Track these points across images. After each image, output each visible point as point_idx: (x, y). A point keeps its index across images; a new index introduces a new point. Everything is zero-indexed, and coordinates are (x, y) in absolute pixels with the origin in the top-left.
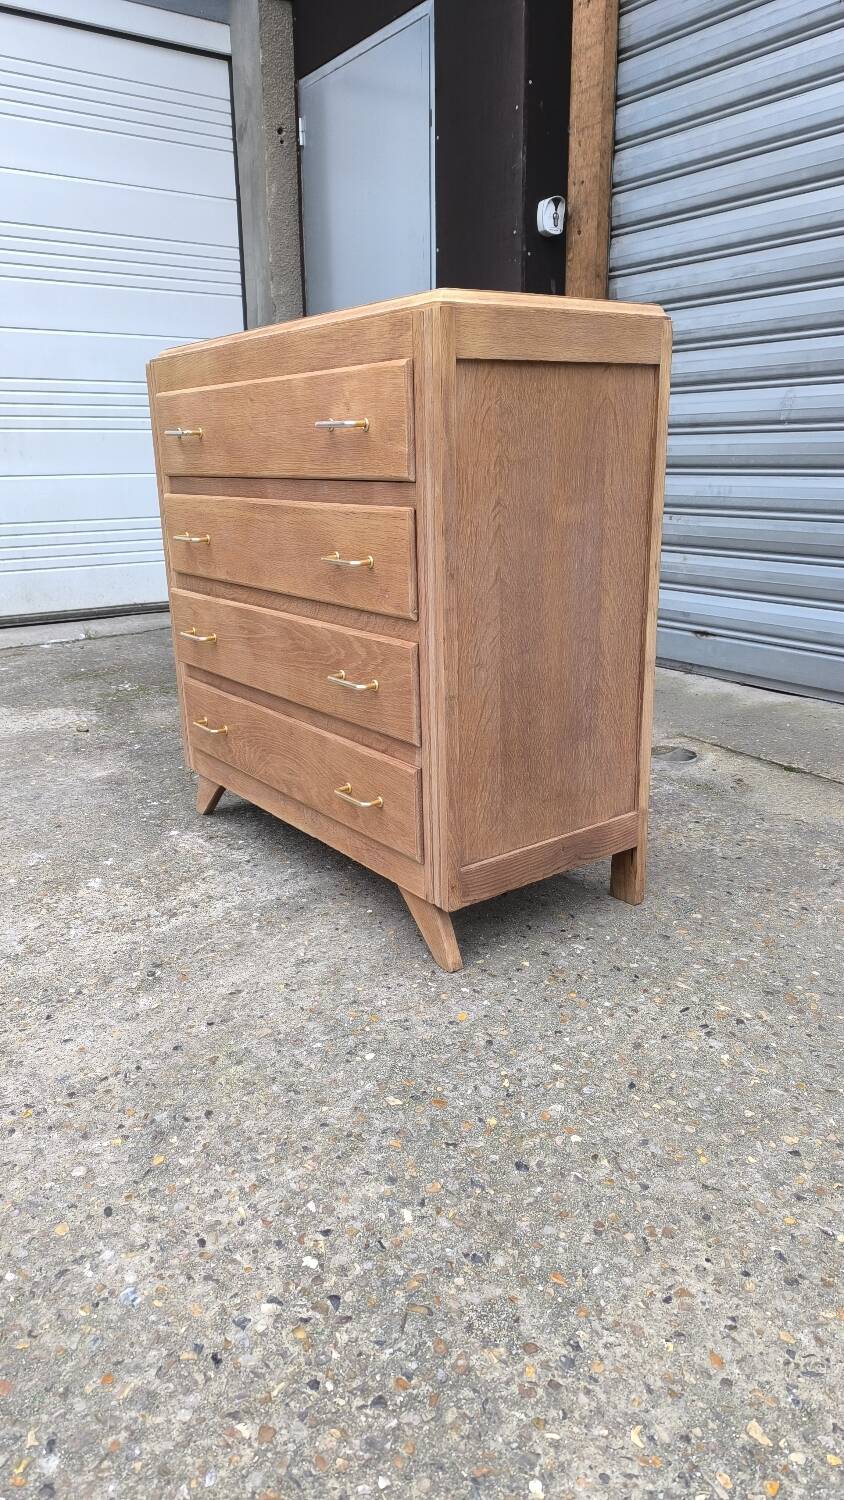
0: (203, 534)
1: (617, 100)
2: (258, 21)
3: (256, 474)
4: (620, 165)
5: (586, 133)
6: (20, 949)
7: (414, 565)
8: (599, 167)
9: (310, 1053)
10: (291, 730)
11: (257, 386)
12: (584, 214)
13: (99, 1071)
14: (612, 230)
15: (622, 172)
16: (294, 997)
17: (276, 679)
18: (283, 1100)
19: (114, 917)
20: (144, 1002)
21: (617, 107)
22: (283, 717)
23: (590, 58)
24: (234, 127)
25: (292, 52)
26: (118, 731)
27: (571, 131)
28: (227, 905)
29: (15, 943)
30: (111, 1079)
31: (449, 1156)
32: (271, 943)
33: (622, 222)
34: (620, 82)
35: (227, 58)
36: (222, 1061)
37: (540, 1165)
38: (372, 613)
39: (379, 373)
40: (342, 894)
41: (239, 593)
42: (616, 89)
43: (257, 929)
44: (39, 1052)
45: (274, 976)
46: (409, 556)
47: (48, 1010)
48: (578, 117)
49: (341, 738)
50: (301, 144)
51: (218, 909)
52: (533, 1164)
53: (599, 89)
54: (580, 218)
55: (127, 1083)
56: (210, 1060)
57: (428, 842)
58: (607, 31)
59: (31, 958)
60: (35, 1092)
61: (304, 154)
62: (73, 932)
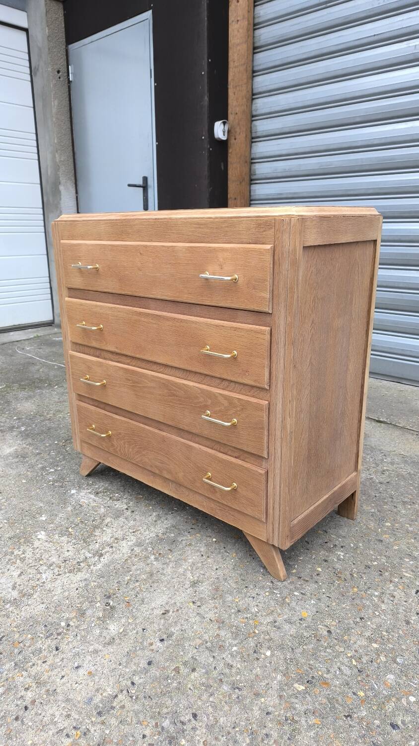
0: (97, 325)
1: (254, 73)
2: (45, 11)
3: (142, 295)
4: (256, 106)
5: (238, 88)
6: (15, 594)
7: (269, 359)
8: (245, 106)
9: (232, 656)
10: (164, 439)
11: (146, 246)
12: (238, 130)
13: (110, 691)
14: (253, 139)
15: (257, 110)
16: (201, 611)
17: (155, 411)
18: (234, 696)
19: (65, 561)
20: (114, 628)
21: (253, 77)
22: (156, 431)
23: (239, 50)
24: (30, 67)
25: (64, 30)
26: (7, 418)
27: (229, 87)
28: (129, 543)
29: (10, 590)
30: (120, 696)
31: (350, 726)
32: (169, 570)
33: (258, 135)
34: (255, 63)
35: (26, 30)
36: (184, 671)
37: (403, 722)
38: (235, 382)
39: (248, 251)
40: (192, 528)
41: (123, 359)
42: (253, 67)
43: (156, 559)
44: (63, 680)
45: (182, 597)
46: (267, 354)
47: (55, 642)
48: (233, 80)
49: (204, 447)
50: (71, 80)
51: (125, 547)
52: (399, 723)
53: (245, 67)
54: (236, 132)
55: (131, 697)
56: (175, 670)
57: (270, 511)
58: (248, 37)
59: (25, 599)
60: (75, 715)
61: (72, 85)
62: (44, 576)
